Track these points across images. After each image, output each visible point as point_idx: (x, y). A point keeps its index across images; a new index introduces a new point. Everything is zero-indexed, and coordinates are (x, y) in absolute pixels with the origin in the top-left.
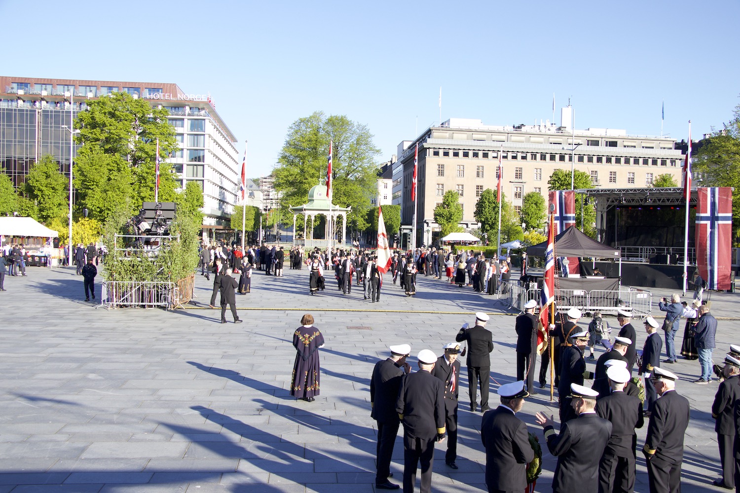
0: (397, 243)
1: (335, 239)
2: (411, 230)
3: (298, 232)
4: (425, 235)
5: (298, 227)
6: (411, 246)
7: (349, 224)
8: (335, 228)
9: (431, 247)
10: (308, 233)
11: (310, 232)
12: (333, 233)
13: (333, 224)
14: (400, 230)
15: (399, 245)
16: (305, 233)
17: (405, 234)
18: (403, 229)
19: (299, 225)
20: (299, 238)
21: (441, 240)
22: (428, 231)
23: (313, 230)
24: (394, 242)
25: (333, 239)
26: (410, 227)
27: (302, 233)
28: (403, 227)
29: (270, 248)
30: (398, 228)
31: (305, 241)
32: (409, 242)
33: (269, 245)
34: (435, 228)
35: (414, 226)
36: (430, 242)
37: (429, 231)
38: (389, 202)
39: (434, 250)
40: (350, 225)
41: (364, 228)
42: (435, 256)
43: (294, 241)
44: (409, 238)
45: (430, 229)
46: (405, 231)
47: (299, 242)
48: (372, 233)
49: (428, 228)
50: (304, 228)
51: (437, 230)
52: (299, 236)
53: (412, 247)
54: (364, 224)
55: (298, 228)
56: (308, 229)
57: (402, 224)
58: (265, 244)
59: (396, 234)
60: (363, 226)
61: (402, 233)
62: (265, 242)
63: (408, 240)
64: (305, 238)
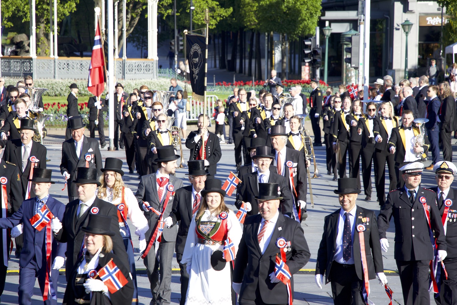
0: (313, 65)
1: (125, 57)
2: (355, 24)
3: (11, 35)
4: (398, 37)
5: (9, 19)
6: (353, 73)
7: (166, 8)
9: (415, 74)
10: (43, 38)
11: (47, 36)
12: (120, 38)
13: (120, 11)
14: (321, 24)
15: (318, 72)
16: (33, 39)
17: (336, 38)
18: (331, 21)
19: (14, 14)
20: (15, 53)
21: (447, 52)
22: (406, 26)
23: (56, 28)
24: (301, 62)
25: (121, 55)
26: (351, 15)
27: (22, 37)
28: (330, 15)
30: (316, 20)
31: (34, 63)
32: (349, 61)
34: (428, 15)
35: (363, 13)
36: (414, 60)
37: (410, 25)
40: (170, 11)
41: (213, 22)
44: (349, 50)
45: (414, 19)
46: (337, 28)
47: (16, 66)
48: (235, 35)
49: (407, 16)
51: (435, 21)
52: (14, 48)
53: (357, 76)
54: (212, 10)
55: (10, 24)
56: (42, 26)
57: (326, 7)
59: (309, 37)
60: (208, 15)
61: (328, 33)
63: (346, 56)
64: (33, 54)
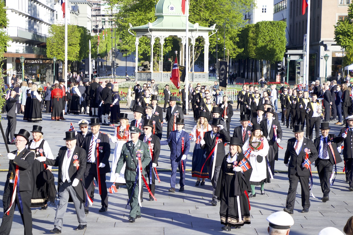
0: (282, 75)
1: (193, 71)
2: (302, 56)
3: (142, 62)
4: (322, 62)
5: (141, 55)
6: (301, 79)
7: (213, 49)
8: (194, 56)
9: (330, 79)
10: (156, 63)
11: (158, 62)
12: (191, 63)
13: (191, 50)
14: (286, 56)
15: (284, 78)
16: (152, 63)
17: (293, 63)
18: (290, 55)
19: (143, 53)
20: (144, 70)
21: (345, 69)
22: (326, 57)
23: (162, 58)
24: (276, 74)
25: (191, 71)
26: (300, 52)
27: (147, 63)
28: (290, 52)
29: (103, 86)
30: (283, 54)
31: (152, 74)
32: (299, 73)
33: (101, 81)
34: (336, 52)
35: (306, 51)
36: (329, 73)
37: (328, 57)
38: (269, 17)
39: (335, 84)
40: (214, 50)
41: (235, 55)
42: (337, 93)
43: (137, 74)
44: (299, 68)
45: (329, 54)
46: (293, 58)
47: (144, 76)
48: (245, 61)
49: (326, 52)
50: (150, 57)
51: (340, 55)
52: (143, 68)
53: (303, 80)
54: (234, 49)
55: (142, 57)
56: (156, 57)
57: (288, 48)
58: (97, 80)
59: (280, 62)
60: (232, 52)
61: (289, 60)
62: (96, 76)
63: (297, 71)
64: (151, 70)
